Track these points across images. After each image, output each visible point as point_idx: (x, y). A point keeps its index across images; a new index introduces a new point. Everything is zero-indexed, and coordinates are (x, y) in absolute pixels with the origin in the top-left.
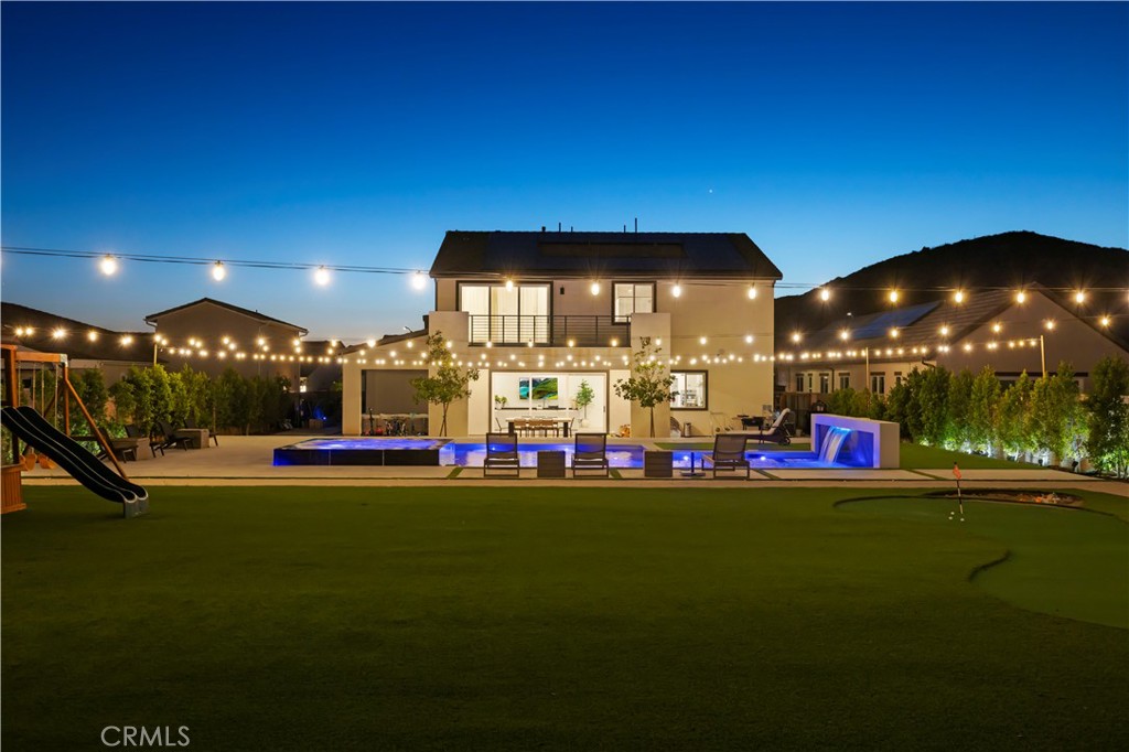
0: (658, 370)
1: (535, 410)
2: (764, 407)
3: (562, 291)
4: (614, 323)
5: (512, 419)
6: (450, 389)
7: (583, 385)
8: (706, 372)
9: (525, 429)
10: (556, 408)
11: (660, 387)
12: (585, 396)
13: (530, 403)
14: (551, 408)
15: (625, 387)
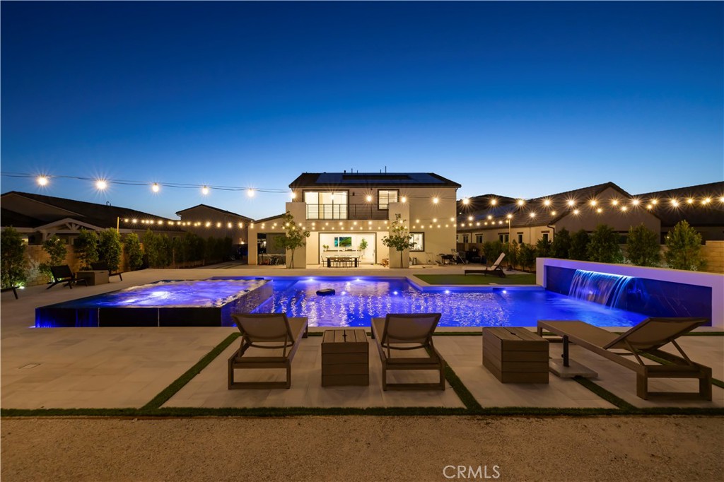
0: (404, 231)
1: (341, 252)
2: (452, 250)
3: (354, 195)
4: (379, 210)
5: (329, 257)
6: (296, 241)
7: (363, 240)
8: (424, 233)
9: (336, 261)
10: (351, 250)
11: (406, 240)
12: (364, 245)
13: (339, 248)
14: (348, 250)
15: (387, 240)
